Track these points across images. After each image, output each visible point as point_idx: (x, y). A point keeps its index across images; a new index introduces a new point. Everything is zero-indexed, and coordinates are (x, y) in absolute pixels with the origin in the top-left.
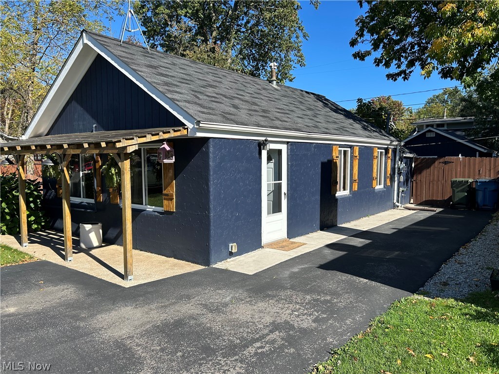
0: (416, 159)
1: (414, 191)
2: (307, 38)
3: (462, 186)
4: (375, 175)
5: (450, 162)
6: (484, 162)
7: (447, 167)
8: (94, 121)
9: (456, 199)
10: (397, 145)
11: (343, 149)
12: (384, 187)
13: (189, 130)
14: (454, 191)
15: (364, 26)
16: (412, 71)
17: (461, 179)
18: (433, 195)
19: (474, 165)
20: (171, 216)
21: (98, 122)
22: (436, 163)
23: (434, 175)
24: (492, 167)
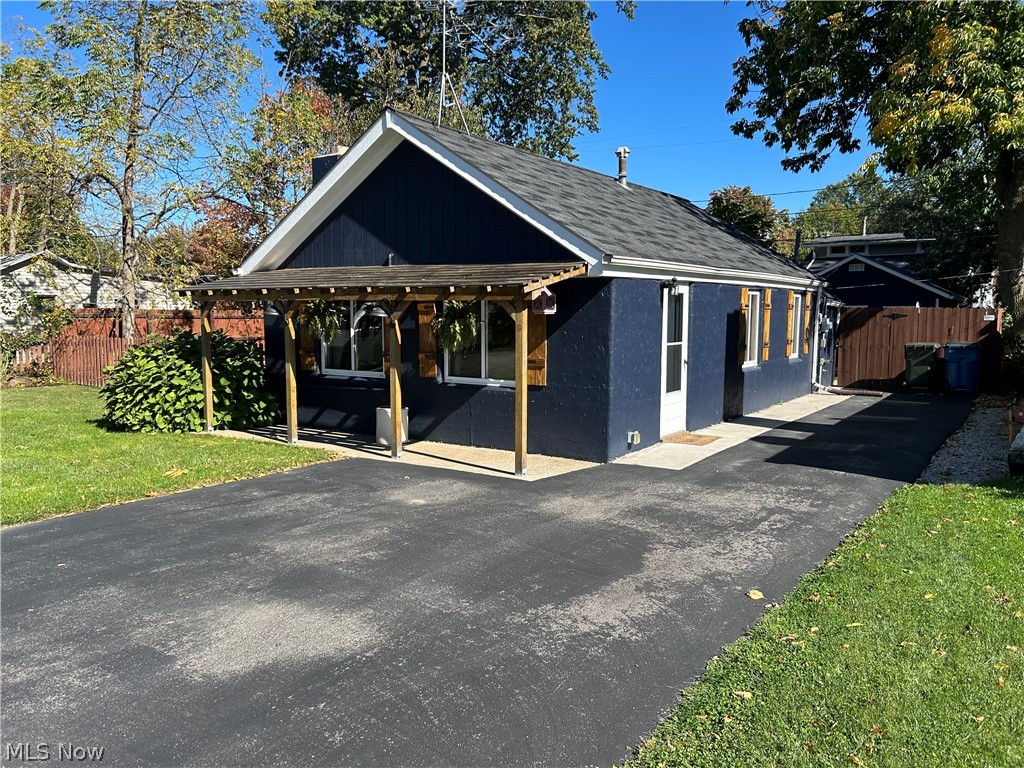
0: (843, 310)
1: (839, 364)
2: (607, 74)
3: (922, 355)
4: (789, 337)
5: (902, 316)
6: (958, 315)
7: (895, 323)
8: (388, 249)
9: (913, 377)
10: (818, 287)
11: (751, 293)
12: (800, 356)
13: (590, 267)
14: (908, 364)
15: (747, 74)
16: (828, 155)
17: (921, 344)
18: (871, 371)
19: (942, 320)
20: (538, 393)
21: (396, 251)
22: (878, 315)
23: (874, 337)
24: (971, 324)
